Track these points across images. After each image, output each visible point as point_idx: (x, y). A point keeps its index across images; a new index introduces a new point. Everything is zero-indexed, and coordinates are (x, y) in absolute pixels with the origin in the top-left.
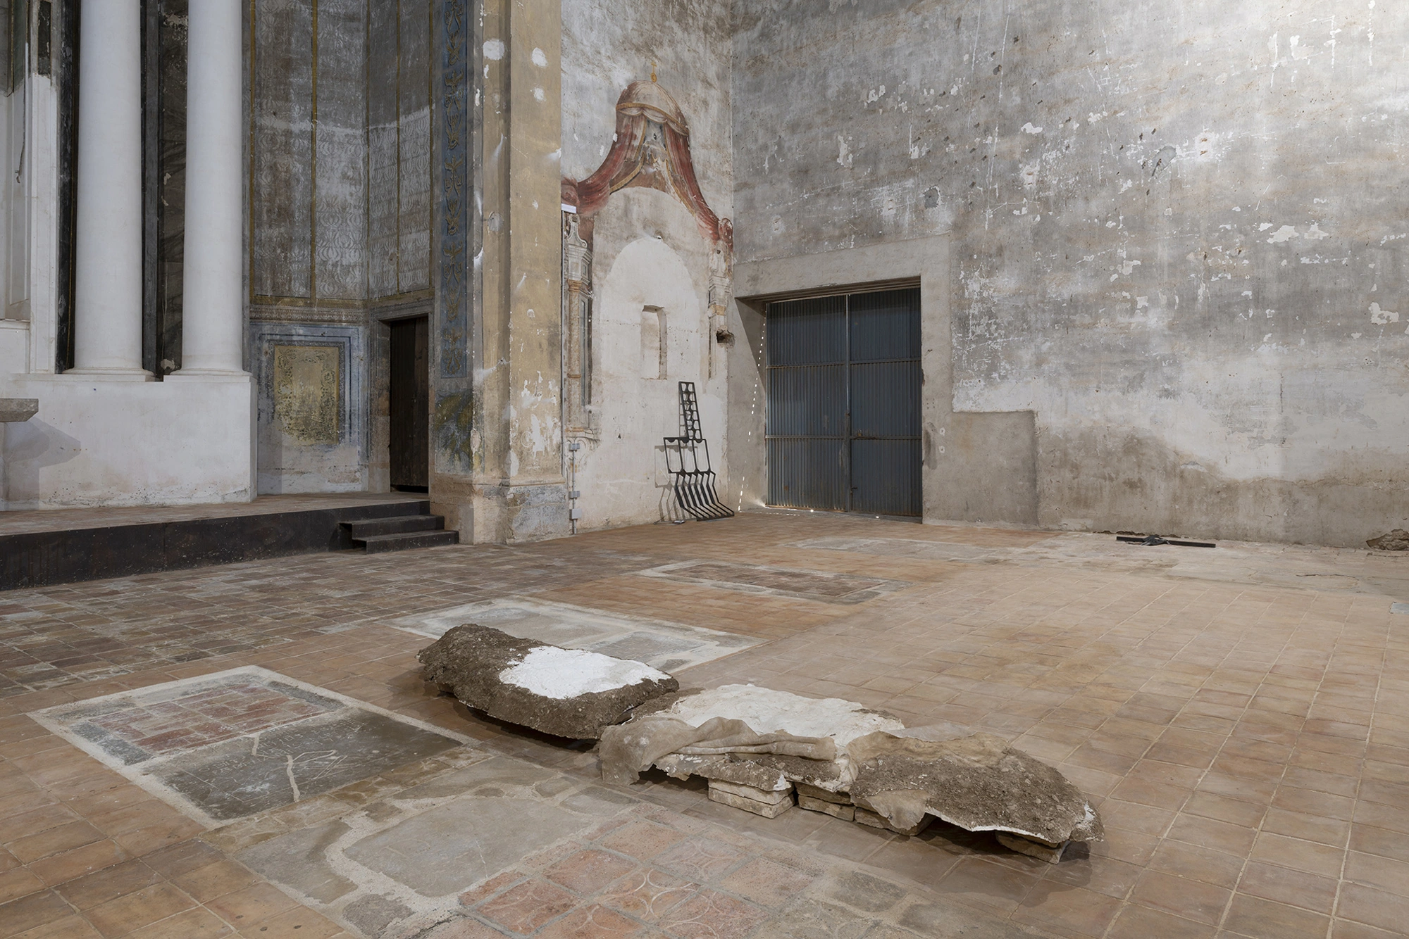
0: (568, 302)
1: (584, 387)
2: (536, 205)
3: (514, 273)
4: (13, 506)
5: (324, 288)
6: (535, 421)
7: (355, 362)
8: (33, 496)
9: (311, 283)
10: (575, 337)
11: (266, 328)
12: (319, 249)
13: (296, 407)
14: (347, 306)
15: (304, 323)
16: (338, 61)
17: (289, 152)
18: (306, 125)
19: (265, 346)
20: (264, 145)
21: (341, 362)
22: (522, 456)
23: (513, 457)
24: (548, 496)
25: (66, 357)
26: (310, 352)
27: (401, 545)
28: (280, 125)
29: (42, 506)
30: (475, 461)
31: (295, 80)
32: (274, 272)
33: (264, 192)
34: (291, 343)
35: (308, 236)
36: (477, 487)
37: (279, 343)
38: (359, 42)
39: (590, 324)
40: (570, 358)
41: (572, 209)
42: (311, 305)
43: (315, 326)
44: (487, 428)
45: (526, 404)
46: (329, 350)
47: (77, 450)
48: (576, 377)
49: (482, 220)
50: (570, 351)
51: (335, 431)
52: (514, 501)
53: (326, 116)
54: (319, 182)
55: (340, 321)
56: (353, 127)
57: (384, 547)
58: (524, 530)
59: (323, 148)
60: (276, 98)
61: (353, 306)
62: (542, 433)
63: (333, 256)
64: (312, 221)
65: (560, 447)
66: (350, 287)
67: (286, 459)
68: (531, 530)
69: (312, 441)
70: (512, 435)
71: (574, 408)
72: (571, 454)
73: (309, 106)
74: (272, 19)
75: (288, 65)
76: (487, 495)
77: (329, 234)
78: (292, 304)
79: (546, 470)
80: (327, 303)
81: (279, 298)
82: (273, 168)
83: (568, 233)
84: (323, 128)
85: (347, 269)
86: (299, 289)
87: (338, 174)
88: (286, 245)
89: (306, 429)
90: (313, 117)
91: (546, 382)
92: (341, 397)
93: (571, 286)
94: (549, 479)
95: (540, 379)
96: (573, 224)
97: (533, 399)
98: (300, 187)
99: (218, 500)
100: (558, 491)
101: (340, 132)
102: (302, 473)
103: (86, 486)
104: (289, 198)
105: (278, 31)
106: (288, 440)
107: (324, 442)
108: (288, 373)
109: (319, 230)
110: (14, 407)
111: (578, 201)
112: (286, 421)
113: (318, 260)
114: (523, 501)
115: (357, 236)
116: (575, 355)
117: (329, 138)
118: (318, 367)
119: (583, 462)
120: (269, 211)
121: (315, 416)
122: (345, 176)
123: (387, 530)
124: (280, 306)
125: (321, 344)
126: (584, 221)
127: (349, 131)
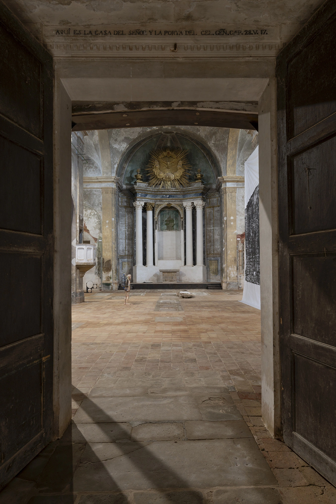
0: (239, 254)
1: (242, 267)
2: (232, 240)
3: (228, 251)
4: (180, 282)
5: (215, 252)
6: (232, 272)
7: (219, 263)
8: (182, 281)
9: (214, 252)
10: (241, 259)
11: (208, 258)
12: (215, 246)
13: (212, 270)
14: (218, 254)
15: (213, 257)
16: (217, 218)
17: (211, 232)
18: (213, 228)
19: (208, 261)
20: (208, 232)
21: (218, 263)
22: (229, 277)
23: (228, 277)
24: (234, 283)
25: (185, 264)
26: (214, 261)
27: (213, 289)
28: (210, 229)
29: (183, 282)
30: (224, 278)
31: (211, 222)
32: (209, 250)
33: (208, 239)
34: (211, 260)
35: (213, 244)
36: (224, 282)
37: (210, 260)
38: (219, 214)
39: (244, 257)
40: (239, 262)
41: (239, 239)
42: (214, 255)
43: (214, 258)
44: (225, 273)
45: (230, 270)
46: (216, 261)
47: (186, 275)
48: (241, 265)
49: (224, 243)
50: (239, 261)
51: (217, 273)
52: (228, 284)
53: (215, 226)
54: (215, 236)
55: (217, 257)
56: (219, 227)
57: (211, 289)
58: (229, 288)
59: (215, 231)
60: (209, 225)
61: (219, 254)
62: (233, 274)
63: (216, 247)
64: (214, 242)
65: (237, 276)
66: (219, 251)
67: (211, 277)
68: (231, 288)
69: (214, 275)
70: (228, 274)
71: (240, 270)
72: (240, 277)
73: (213, 225)
74: (208, 213)
75: (210, 220)
76: (225, 283)
77: (216, 244)
78: (212, 254)
79: (234, 280)
80: (216, 254)
81: (210, 254)
82: (209, 235)
83: (239, 243)
84: (215, 228)
85: (218, 249)
86: (212, 252)
87: (217, 235)
88: (211, 246)
89: (213, 273)
90: (214, 227)
91: (234, 266)
92: (218, 268)
93: (239, 251)
94: (234, 281)
95: (233, 266)
96: (240, 241)
97: (231, 269)
98: (212, 237)
99: (199, 282)
100: (236, 283)
101: (217, 228)
102: (213, 279)
103: (186, 280)
104: (211, 239)
105: (209, 215)
106: (211, 274)
107: (216, 275)
108: (211, 265)
109: (215, 243)
110: (177, 270)
111: (241, 237)
112: (211, 272)
113: (214, 248)
114: (229, 284)
115: (219, 243)
116: (240, 262)
117: (216, 230)
118: (215, 263)
119: (242, 279)
120: (209, 241)
121: (215, 271)
122: (218, 235)
123: (213, 287)
124: (210, 255)
125: (215, 260)
126: (242, 240)
127: (218, 228)
